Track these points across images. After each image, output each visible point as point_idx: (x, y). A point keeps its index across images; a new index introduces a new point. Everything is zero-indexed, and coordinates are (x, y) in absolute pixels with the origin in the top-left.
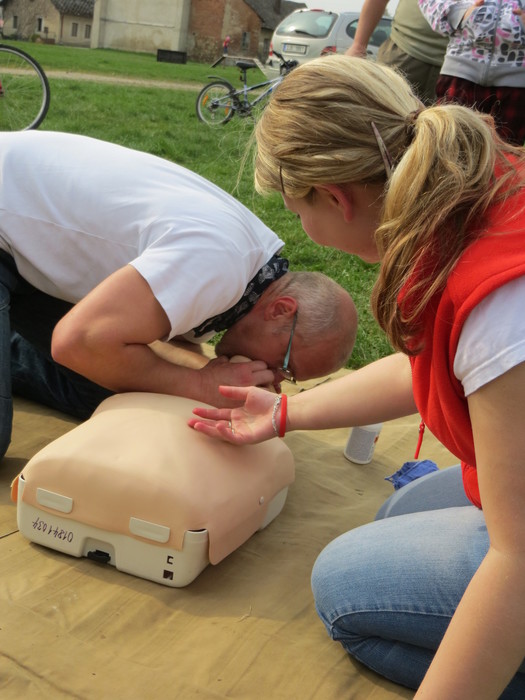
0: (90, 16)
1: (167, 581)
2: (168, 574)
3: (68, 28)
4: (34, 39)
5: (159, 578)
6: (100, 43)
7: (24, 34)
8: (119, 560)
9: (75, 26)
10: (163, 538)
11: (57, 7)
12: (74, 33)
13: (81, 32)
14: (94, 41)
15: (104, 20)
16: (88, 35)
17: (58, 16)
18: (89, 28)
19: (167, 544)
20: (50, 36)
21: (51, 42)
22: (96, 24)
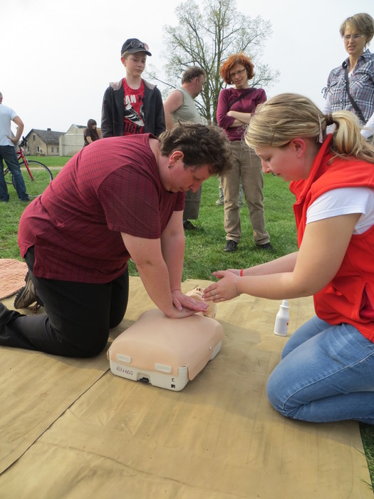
0: (58, 144)
1: (173, 389)
2: (173, 386)
3: (50, 149)
4: (37, 155)
5: (170, 388)
6: (63, 153)
7: (32, 154)
8: (152, 381)
9: (53, 148)
10: (169, 371)
11: (44, 142)
12: (53, 151)
13: (55, 150)
14: (61, 154)
15: (64, 145)
16: (58, 152)
17: (45, 145)
18: (58, 148)
19: (171, 374)
20: (43, 153)
21: (44, 155)
22: (60, 147)
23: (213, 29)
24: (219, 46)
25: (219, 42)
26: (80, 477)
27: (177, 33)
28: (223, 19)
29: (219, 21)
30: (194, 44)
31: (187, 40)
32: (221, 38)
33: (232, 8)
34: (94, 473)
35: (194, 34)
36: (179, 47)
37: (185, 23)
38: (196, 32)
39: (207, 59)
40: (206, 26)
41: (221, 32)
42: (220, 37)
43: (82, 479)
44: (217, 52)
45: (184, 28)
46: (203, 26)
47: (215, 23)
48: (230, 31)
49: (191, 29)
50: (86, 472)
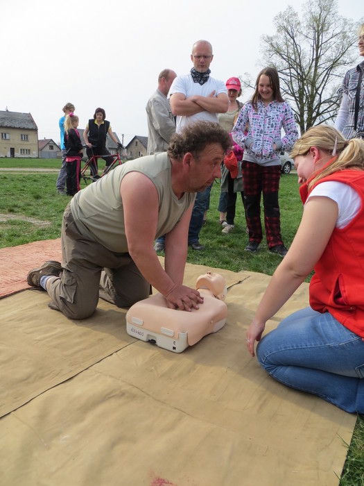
23: (311, 35)
24: (317, 51)
25: (318, 47)
26: (112, 395)
27: (274, 42)
28: (323, 25)
29: (318, 27)
30: (291, 51)
31: (284, 47)
32: (320, 44)
33: (333, 12)
34: (123, 394)
35: (292, 41)
36: (275, 55)
37: (283, 31)
38: (293, 39)
39: (304, 64)
40: (305, 32)
41: (321, 37)
42: (318, 43)
43: (113, 396)
44: (314, 58)
45: (282, 36)
46: (301, 33)
47: (314, 28)
48: (330, 35)
49: (288, 37)
50: (117, 393)
